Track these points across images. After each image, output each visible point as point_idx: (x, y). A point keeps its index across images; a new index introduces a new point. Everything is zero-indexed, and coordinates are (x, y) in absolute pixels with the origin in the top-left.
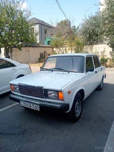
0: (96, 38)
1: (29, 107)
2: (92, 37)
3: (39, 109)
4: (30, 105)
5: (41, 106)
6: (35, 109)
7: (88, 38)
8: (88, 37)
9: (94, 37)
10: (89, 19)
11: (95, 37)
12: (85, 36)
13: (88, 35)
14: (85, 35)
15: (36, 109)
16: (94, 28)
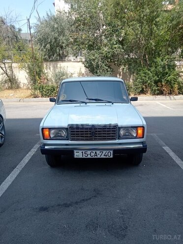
2: (56, 49)
3: (112, 155)
8: (49, 48)
9: (58, 51)
10: (47, 19)
12: (45, 47)
14: (43, 45)
15: (107, 157)
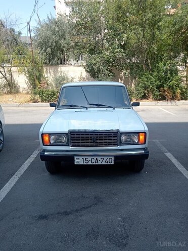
0: (62, 56)
1: (94, 164)
2: (56, 53)
3: (113, 162)
4: (97, 159)
5: (117, 157)
6: (106, 163)
7: (49, 54)
8: (50, 52)
11: (60, 55)
12: (45, 51)
13: (49, 50)
14: (44, 48)
15: (108, 163)
16: (57, 39)
